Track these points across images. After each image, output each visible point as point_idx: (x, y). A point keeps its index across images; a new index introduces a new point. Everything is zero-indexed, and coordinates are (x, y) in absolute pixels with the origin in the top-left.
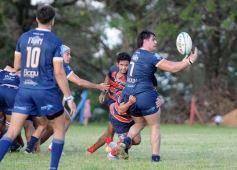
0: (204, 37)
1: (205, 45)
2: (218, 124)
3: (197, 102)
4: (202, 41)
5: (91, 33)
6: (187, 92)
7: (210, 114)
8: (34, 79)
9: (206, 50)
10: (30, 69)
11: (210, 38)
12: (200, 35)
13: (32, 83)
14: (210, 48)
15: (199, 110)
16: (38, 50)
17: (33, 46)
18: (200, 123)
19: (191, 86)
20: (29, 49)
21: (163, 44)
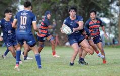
0: (62, 9)
1: (62, 12)
2: (67, 46)
3: (58, 37)
4: (60, 10)
5: (12, 7)
6: (54, 32)
7: (64, 42)
8: (24, 30)
9: (62, 14)
10: (22, 25)
11: (64, 9)
12: (60, 8)
13: (23, 31)
14: (64, 13)
15: (59, 40)
16: (26, 18)
17: (23, 16)
18: (60, 46)
19: (56, 30)
20: (21, 17)
21: (43, 12)
